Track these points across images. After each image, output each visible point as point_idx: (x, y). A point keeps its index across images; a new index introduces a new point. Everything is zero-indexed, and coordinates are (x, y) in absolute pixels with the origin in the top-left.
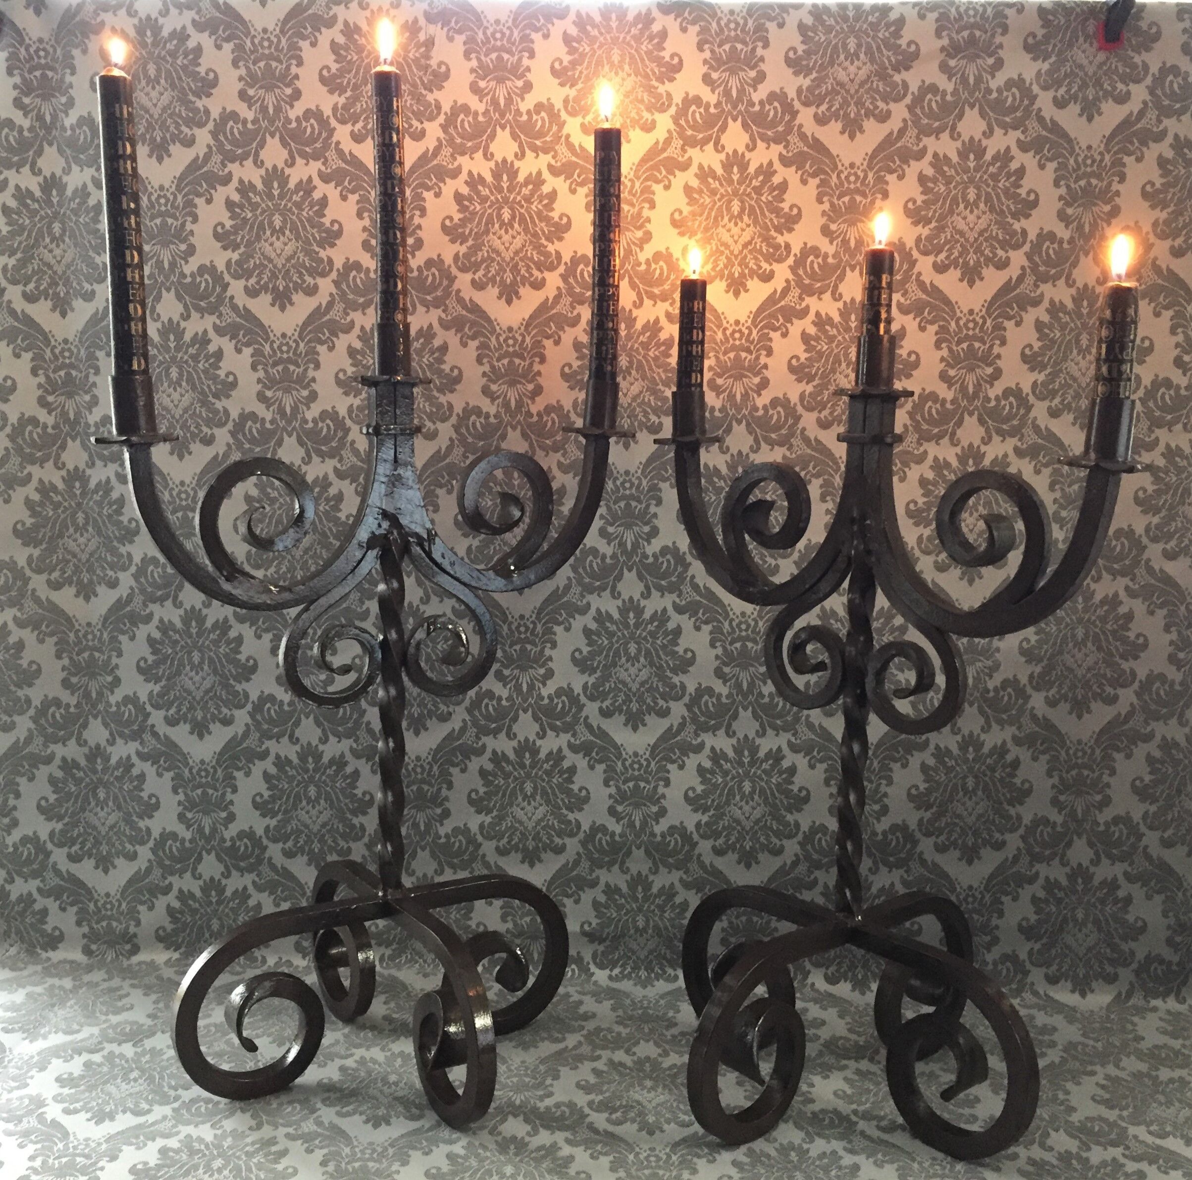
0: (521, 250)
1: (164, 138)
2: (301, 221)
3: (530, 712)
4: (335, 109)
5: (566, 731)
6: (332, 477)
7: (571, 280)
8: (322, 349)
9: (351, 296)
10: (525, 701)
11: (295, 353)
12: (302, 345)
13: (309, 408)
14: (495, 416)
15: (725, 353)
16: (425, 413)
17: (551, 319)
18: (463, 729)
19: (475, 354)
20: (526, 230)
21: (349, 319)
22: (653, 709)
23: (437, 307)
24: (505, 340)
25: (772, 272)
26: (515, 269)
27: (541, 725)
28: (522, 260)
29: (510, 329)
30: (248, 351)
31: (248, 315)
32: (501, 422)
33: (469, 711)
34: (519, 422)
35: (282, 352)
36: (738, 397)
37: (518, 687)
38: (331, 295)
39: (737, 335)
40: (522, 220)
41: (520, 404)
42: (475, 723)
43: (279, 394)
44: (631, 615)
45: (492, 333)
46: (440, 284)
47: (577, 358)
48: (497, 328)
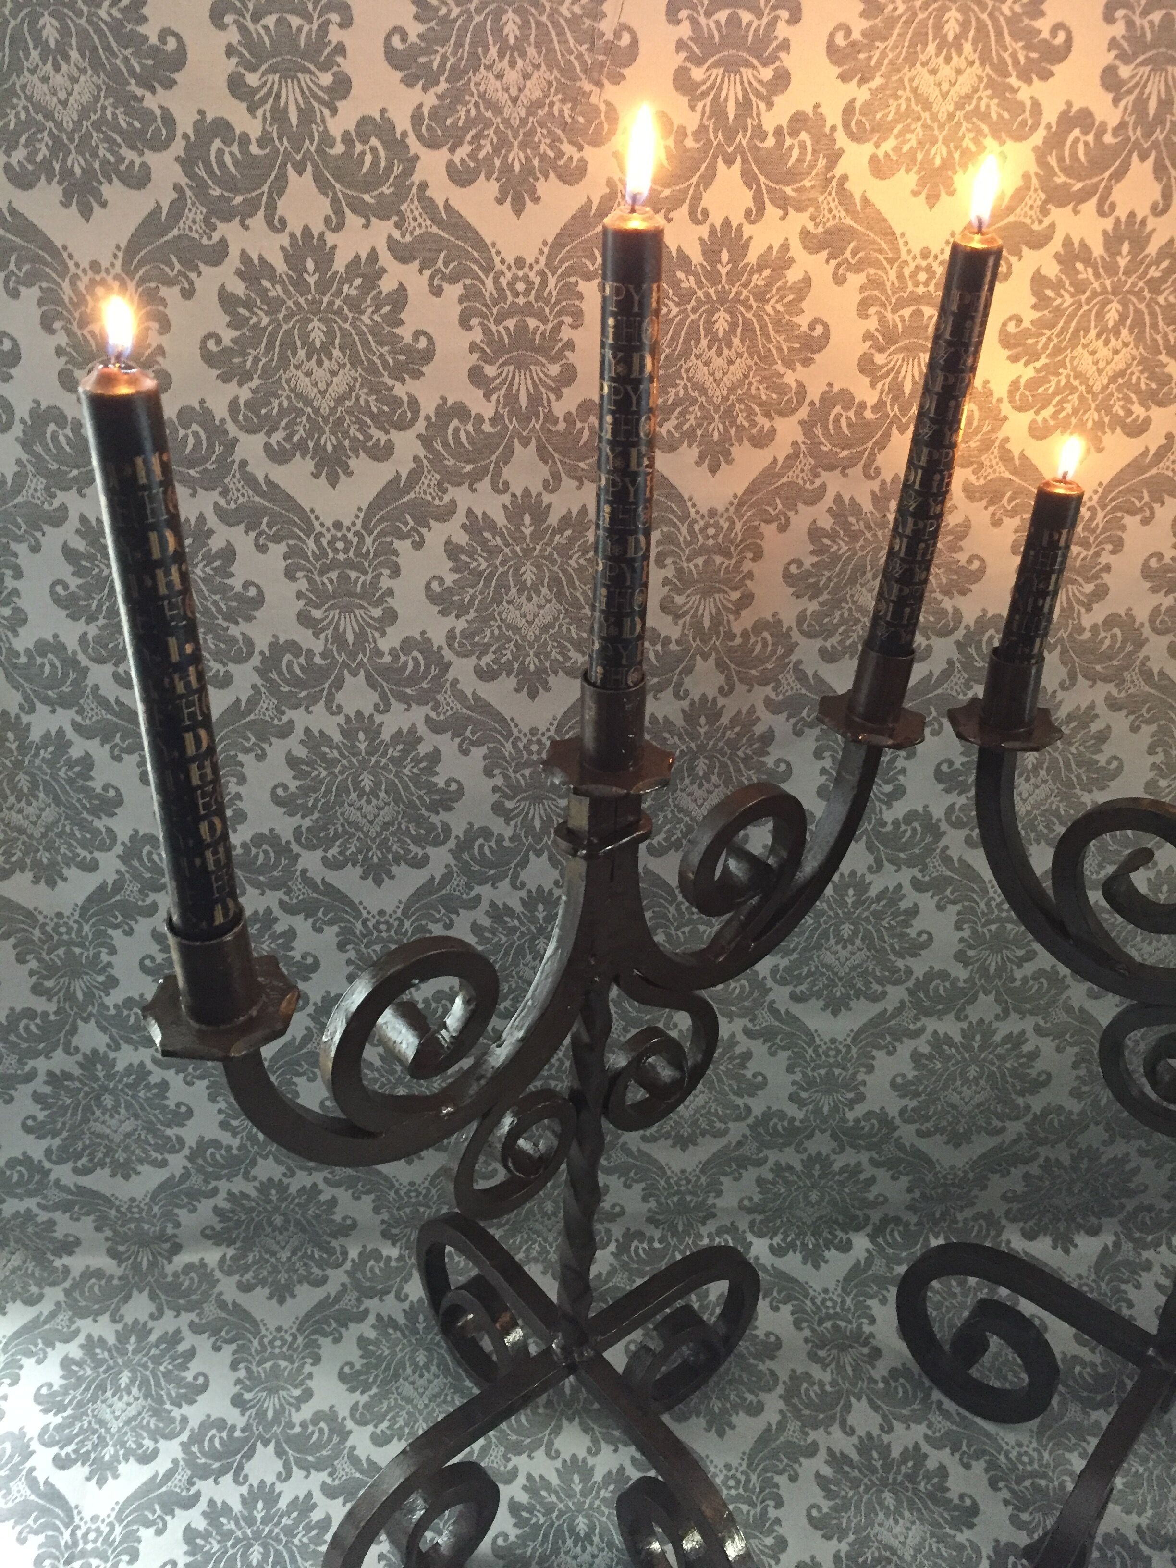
0: (741, 383)
1: (88, 171)
2: (360, 333)
4: (417, 118)
5: (742, 1016)
6: (422, 729)
7: (818, 431)
8: (403, 546)
9: (451, 462)
11: (358, 554)
12: (369, 540)
13: (383, 634)
14: (679, 642)
16: (571, 640)
17: (777, 492)
20: (752, 350)
21: (447, 498)
22: (863, 993)
24: (703, 530)
25: (1148, 421)
26: (728, 415)
28: (740, 400)
29: (712, 512)
30: (278, 550)
31: (273, 490)
32: (686, 651)
34: (714, 648)
35: (336, 551)
38: (416, 459)
40: (748, 328)
41: (716, 622)
43: (334, 614)
44: (851, 892)
45: (682, 520)
47: (812, 552)
48: (692, 511)
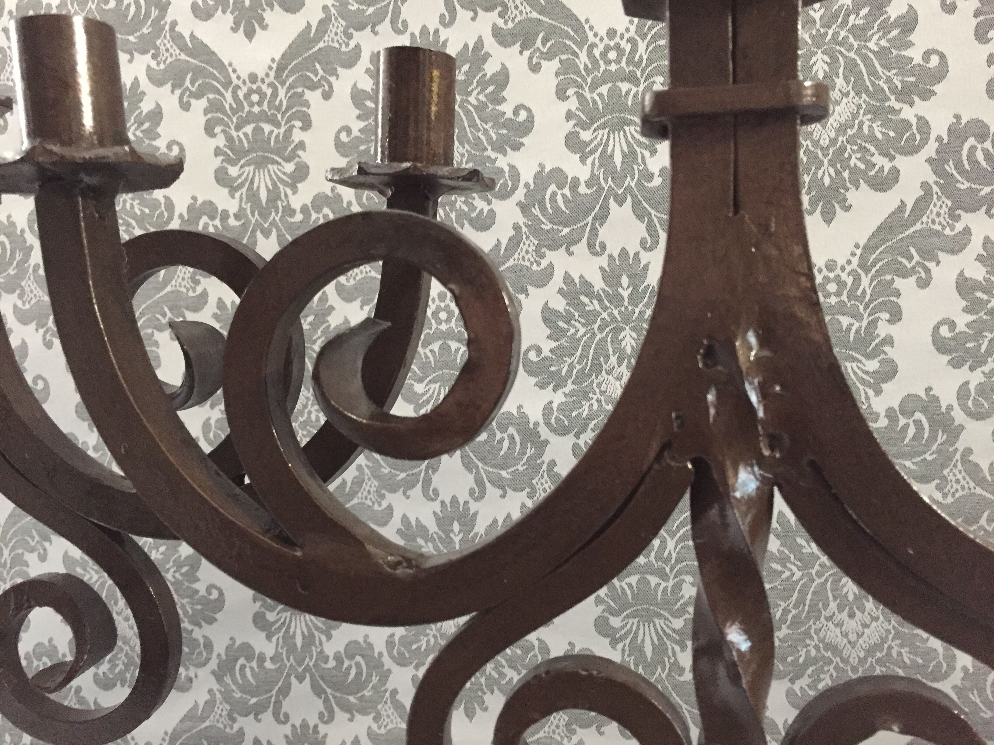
3: (308, 679)
5: (363, 712)
10: (300, 663)
14: (237, 217)
15: (593, 87)
16: (134, 217)
17: (316, 57)
18: (210, 704)
19: (202, 120)
22: (497, 682)
23: (144, 52)
24: (247, 96)
27: (326, 701)
29: (253, 78)
33: (218, 676)
34: (273, 224)
36: (618, 159)
37: (289, 639)
39: (612, 55)
41: (274, 196)
42: (227, 697)
44: (456, 527)
45: (226, 87)
46: (147, 15)
47: (359, 117)
48: (234, 77)
